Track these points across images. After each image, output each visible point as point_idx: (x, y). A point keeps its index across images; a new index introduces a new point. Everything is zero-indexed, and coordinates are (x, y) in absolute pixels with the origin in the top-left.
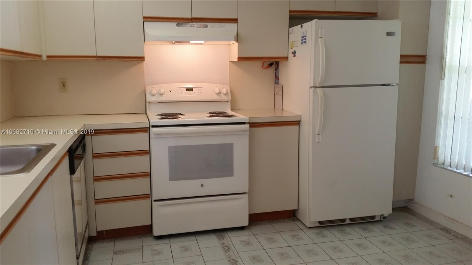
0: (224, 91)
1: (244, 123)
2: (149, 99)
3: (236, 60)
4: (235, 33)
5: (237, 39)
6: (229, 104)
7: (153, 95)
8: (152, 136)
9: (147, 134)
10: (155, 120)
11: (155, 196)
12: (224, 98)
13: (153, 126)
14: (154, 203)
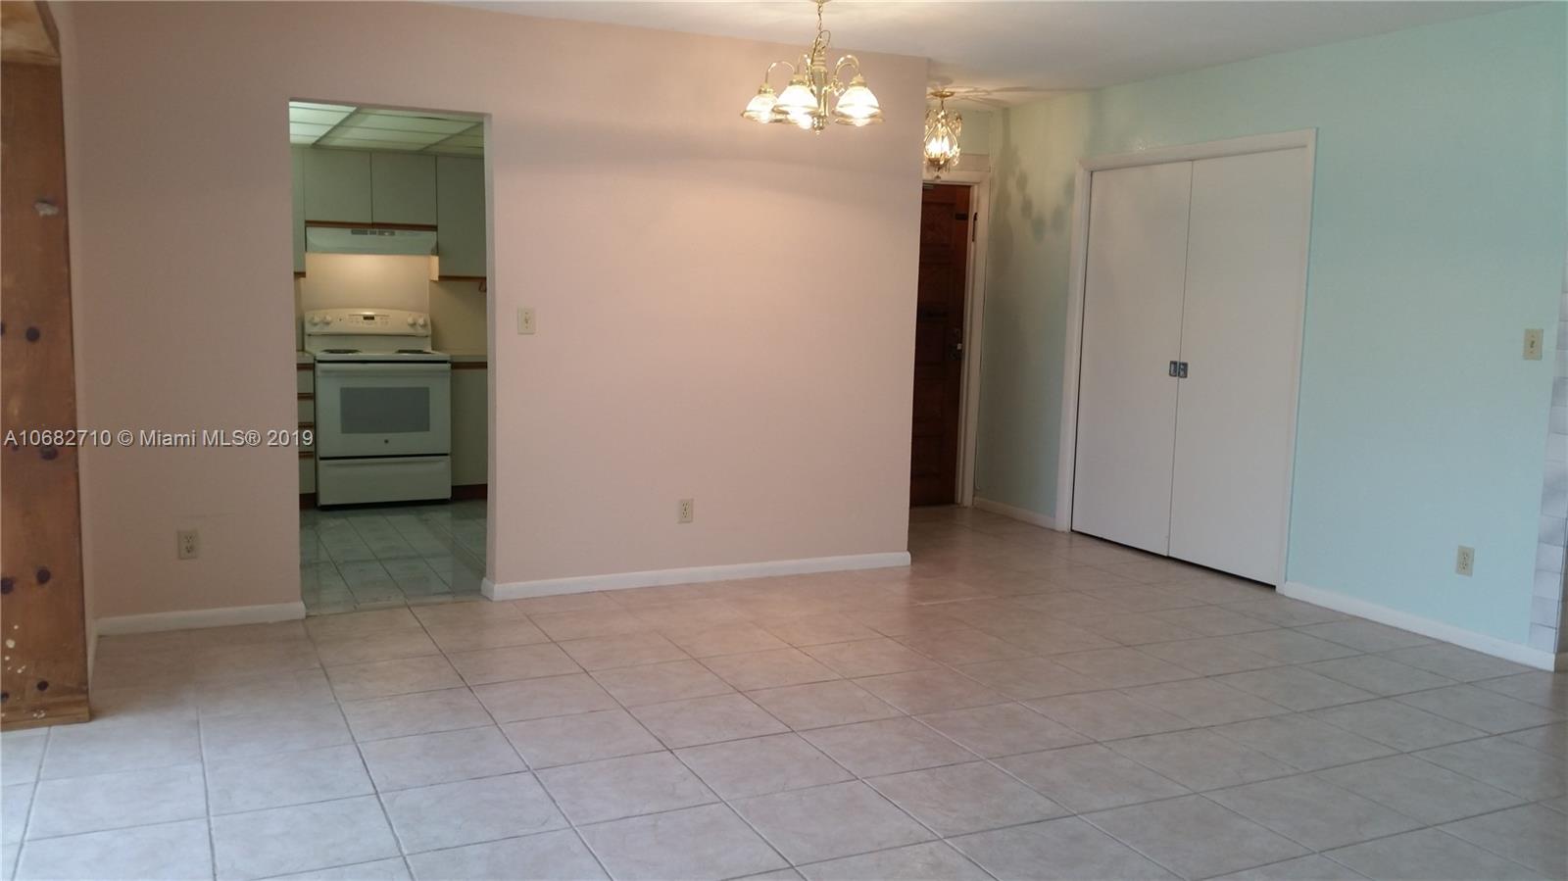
0: (421, 321)
1: (445, 362)
2: (309, 329)
3: (437, 279)
4: (434, 243)
5: (437, 251)
6: (429, 340)
7: (315, 324)
8: (318, 373)
9: (311, 373)
10: (321, 356)
11: (322, 453)
12: (421, 331)
13: (320, 362)
14: (322, 463)
